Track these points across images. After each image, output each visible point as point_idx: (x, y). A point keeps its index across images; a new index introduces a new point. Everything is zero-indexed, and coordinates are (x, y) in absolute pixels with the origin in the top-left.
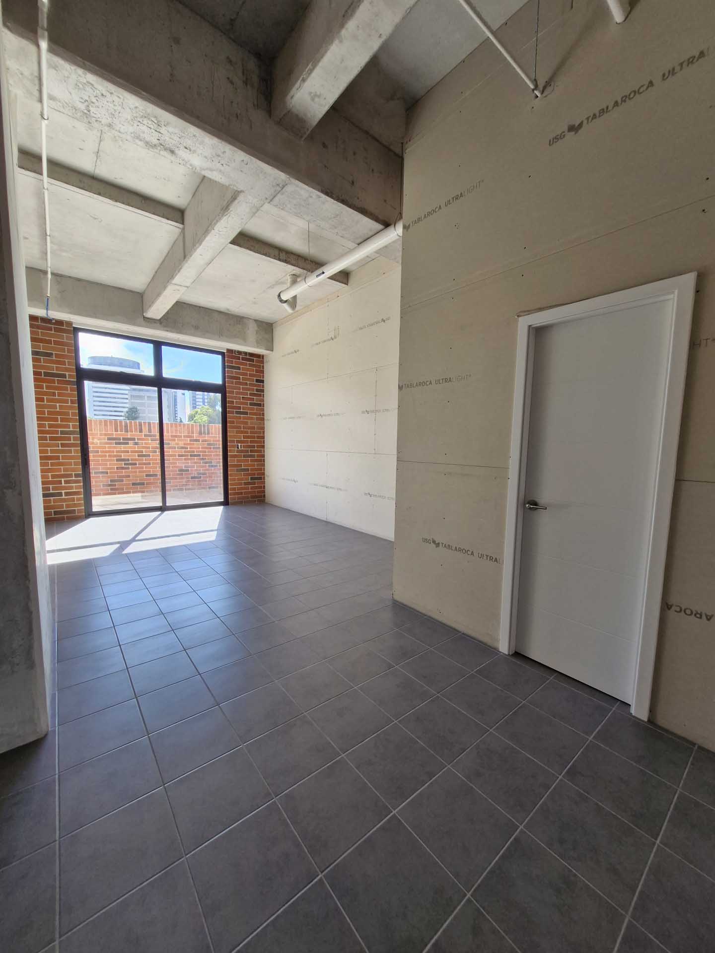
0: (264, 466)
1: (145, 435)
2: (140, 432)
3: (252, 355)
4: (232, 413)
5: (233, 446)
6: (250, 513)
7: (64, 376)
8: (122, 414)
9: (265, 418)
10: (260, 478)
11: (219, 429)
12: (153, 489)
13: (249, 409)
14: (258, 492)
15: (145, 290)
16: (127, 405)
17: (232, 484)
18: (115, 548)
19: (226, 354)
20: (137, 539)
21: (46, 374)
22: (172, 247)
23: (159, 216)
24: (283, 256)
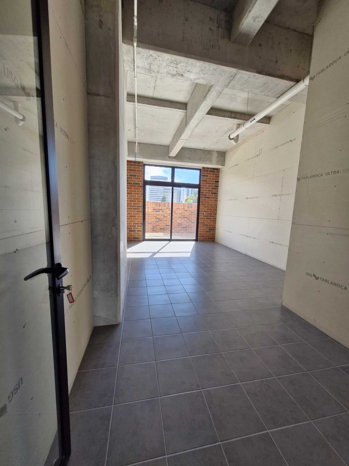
0: (216, 224)
1: (166, 208)
2: (164, 207)
3: (214, 169)
4: (203, 197)
5: (202, 214)
6: (206, 246)
7: (139, 184)
8: (160, 199)
9: (218, 200)
10: (213, 230)
11: (196, 205)
12: (167, 231)
13: (210, 195)
14: (212, 236)
15: (170, 144)
16: (162, 196)
17: (200, 232)
18: (150, 255)
19: (202, 169)
20: (159, 252)
21: (134, 183)
22: (181, 122)
23: (177, 109)
24: (233, 115)
